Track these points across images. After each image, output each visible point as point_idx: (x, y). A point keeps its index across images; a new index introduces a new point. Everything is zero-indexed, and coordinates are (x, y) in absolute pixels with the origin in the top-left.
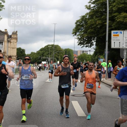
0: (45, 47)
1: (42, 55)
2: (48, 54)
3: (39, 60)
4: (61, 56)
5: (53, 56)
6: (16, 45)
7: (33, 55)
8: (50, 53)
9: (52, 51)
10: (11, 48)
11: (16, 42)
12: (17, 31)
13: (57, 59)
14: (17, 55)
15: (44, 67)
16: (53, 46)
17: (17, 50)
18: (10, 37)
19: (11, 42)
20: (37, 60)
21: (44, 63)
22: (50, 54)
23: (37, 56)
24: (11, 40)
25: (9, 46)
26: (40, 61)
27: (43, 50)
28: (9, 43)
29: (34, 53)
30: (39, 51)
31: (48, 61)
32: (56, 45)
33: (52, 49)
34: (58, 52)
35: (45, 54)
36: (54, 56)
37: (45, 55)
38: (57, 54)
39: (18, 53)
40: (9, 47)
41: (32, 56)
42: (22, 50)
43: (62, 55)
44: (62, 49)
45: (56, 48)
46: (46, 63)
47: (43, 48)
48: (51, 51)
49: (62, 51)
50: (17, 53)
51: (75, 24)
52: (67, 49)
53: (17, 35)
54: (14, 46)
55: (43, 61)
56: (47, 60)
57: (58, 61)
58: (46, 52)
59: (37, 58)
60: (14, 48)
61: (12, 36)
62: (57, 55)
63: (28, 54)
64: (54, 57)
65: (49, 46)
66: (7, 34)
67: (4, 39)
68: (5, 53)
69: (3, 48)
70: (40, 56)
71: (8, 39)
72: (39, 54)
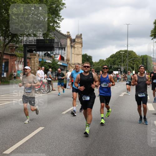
0: (117, 53)
1: (113, 63)
2: (121, 62)
4: (137, 65)
5: (126, 64)
6: (82, 51)
7: (102, 63)
8: (123, 60)
9: (126, 59)
10: (75, 54)
11: (80, 48)
12: (81, 34)
13: (132, 68)
14: (82, 63)
15: (116, 77)
16: (126, 51)
17: (82, 57)
18: (73, 41)
19: (74, 48)
21: (115, 72)
22: (123, 62)
24: (74, 45)
25: (73, 52)
26: (111, 70)
27: (113, 57)
29: (103, 60)
30: (109, 58)
31: (120, 71)
32: (130, 51)
33: (125, 56)
34: (133, 60)
35: (117, 62)
36: (128, 64)
37: (116, 63)
38: (131, 61)
40: (73, 53)
41: (101, 64)
42: (88, 57)
43: (138, 63)
44: (137, 56)
45: (130, 55)
46: (119, 73)
47: (114, 54)
48: (125, 59)
49: (138, 58)
50: (82, 61)
51: (154, 24)
52: (144, 56)
53: (82, 39)
55: (115, 71)
56: (119, 70)
57: (134, 70)
58: (118, 59)
60: (79, 54)
61: (76, 40)
62: (132, 63)
64: (128, 65)
65: (121, 52)
66: (70, 38)
67: (66, 43)
68: (68, 60)
69: (66, 54)
70: (111, 64)
71: (71, 43)
72: (110, 62)
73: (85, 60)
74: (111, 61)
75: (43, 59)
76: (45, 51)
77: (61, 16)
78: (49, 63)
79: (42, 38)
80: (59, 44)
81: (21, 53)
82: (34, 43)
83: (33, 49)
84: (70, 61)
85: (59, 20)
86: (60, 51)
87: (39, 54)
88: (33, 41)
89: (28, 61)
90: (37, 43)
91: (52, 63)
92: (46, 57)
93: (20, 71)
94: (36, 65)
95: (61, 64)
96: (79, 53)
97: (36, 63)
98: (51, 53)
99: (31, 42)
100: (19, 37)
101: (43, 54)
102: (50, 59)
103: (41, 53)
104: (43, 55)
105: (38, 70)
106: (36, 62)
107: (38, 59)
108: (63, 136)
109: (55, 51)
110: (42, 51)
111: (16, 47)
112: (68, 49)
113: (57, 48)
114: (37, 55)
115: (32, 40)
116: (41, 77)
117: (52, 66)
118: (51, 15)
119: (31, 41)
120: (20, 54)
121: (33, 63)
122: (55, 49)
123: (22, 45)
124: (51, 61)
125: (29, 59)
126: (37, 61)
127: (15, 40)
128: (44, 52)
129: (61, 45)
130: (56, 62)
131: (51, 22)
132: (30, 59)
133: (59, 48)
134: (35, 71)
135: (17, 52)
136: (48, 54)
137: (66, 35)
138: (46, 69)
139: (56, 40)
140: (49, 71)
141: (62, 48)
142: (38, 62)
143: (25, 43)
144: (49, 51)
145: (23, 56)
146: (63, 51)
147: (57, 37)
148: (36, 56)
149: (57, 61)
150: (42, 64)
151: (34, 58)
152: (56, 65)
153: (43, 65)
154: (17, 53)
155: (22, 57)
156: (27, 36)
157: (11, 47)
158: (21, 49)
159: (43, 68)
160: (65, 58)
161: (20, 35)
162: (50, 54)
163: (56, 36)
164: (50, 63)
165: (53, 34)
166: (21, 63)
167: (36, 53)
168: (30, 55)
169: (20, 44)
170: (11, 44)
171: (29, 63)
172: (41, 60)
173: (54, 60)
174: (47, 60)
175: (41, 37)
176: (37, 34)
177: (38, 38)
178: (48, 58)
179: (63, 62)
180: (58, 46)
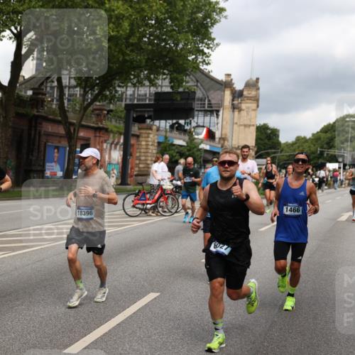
1: (328, 143)
3: (319, 158)
6: (256, 117)
7: (302, 146)
10: (240, 125)
11: (254, 110)
12: (258, 79)
14: (256, 145)
17: (257, 132)
18: (238, 95)
19: (240, 110)
20: (311, 157)
21: (332, 166)
23: (313, 149)
24: (241, 103)
25: (235, 121)
26: (321, 161)
27: (329, 130)
28: (236, 113)
29: (305, 138)
30: (318, 132)
31: (343, 162)
39: (260, 139)
40: (236, 123)
41: (299, 147)
42: (269, 132)
46: (340, 168)
47: (330, 124)
50: (256, 140)
53: (258, 89)
54: (250, 119)
55: (330, 162)
59: (313, 153)
60: (250, 126)
61: (245, 93)
63: (287, 142)
66: (230, 87)
67: (222, 100)
68: (223, 139)
69: (220, 125)
70: (322, 147)
71: (233, 100)
72: (319, 142)
73: (263, 138)
74: (322, 139)
75: (166, 138)
76: (172, 119)
77: (214, 39)
78: (179, 145)
79: (168, 90)
80: (207, 102)
81: (118, 125)
82: (150, 100)
83: (146, 116)
84: (228, 141)
85: (208, 48)
86: (207, 119)
87: (158, 125)
88: (148, 96)
89: (133, 141)
90: (155, 100)
91: (188, 146)
92: (175, 133)
93: (115, 165)
94: (150, 151)
95: (207, 147)
96: (249, 123)
97: (151, 147)
98: (185, 123)
99: (142, 100)
100: (118, 89)
101: (168, 125)
102: (182, 136)
103: (163, 122)
104: (168, 127)
105: (155, 162)
106: (150, 143)
107: (156, 137)
108: (201, 314)
109: (196, 119)
110: (166, 119)
111: (109, 111)
112: (225, 114)
113: (201, 111)
114: (154, 128)
115: (146, 95)
116: (159, 177)
117: (187, 153)
118: (191, 37)
119: (144, 97)
120: (116, 127)
121: (144, 147)
122: (196, 113)
123: (121, 105)
124: (184, 140)
125: (135, 138)
126: (154, 141)
127: (106, 96)
128: (170, 122)
130: (196, 143)
131: (191, 52)
132: (138, 136)
133: (206, 111)
134: (148, 164)
135: (111, 121)
136: (180, 125)
137: (222, 81)
138: (173, 160)
139: (199, 94)
140: (180, 163)
141: (212, 112)
142: (156, 144)
143: (128, 102)
144: (182, 119)
145: (123, 131)
146: (214, 119)
147: (201, 85)
148: (151, 129)
149: (200, 141)
150: (164, 148)
151: (146, 135)
152: (195, 149)
153: (166, 150)
154: (108, 123)
155: (120, 134)
156: (134, 85)
157: (97, 112)
158: (120, 114)
159: (167, 157)
160: (218, 135)
161: (121, 84)
162: (184, 126)
163: (199, 84)
164: (181, 146)
165: (192, 80)
166: (118, 147)
167: (152, 123)
168: (139, 129)
169: (118, 103)
170: (98, 103)
171: (136, 146)
172: (162, 140)
173: (192, 139)
174: (176, 138)
175: (166, 86)
176: (157, 81)
177: (159, 90)
178: (178, 135)
179: (212, 143)
180: (204, 107)
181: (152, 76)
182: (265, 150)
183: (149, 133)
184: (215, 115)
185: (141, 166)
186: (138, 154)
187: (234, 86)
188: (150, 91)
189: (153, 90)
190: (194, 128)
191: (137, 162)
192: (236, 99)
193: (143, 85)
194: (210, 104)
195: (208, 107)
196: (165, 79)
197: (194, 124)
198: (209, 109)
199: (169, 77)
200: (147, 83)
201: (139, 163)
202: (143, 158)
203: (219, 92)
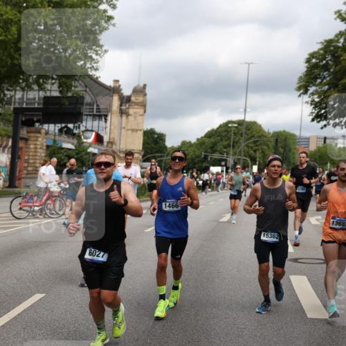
0: (220, 126)
1: (212, 148)
2: (229, 145)
3: (203, 162)
4: (263, 152)
5: (240, 151)
6: (143, 122)
7: (187, 150)
8: (234, 142)
9: (240, 139)
10: (128, 130)
11: (141, 115)
12: (145, 85)
13: (251, 160)
14: (143, 148)
15: (214, 180)
16: (241, 123)
17: (144, 136)
18: (125, 100)
19: (128, 115)
20: (196, 161)
21: (215, 169)
22: (233, 146)
23: (197, 153)
24: (128, 108)
25: (123, 125)
26: (205, 165)
27: (213, 135)
28: (124, 118)
29: (190, 142)
30: (202, 137)
31: (226, 165)
32: (251, 122)
33: (238, 132)
34: (255, 142)
35: (219, 147)
36: (244, 151)
37: (219, 149)
38: (251, 145)
39: (148, 143)
40: (124, 128)
42: (156, 136)
43: (265, 147)
44: (265, 132)
45: (249, 130)
46: (222, 171)
47: (213, 130)
48: (237, 139)
49: (266, 137)
50: (144, 144)
51: (306, 62)
52: (280, 132)
53: (145, 95)
54: (138, 124)
55: (214, 165)
56: (223, 163)
57: (255, 164)
58: (222, 140)
59: (198, 157)
60: (137, 130)
61: (133, 99)
62: (252, 148)
63: (173, 147)
64: (243, 154)
65: (230, 125)
66: (119, 93)
67: (110, 105)
68: (111, 143)
69: (108, 129)
70: (206, 152)
71: (121, 105)
72: (204, 146)
73: (150, 142)
74: (206, 144)
75: (55, 141)
76: (61, 123)
78: (68, 149)
79: (56, 94)
80: (95, 107)
81: (6, 128)
82: (38, 104)
83: (35, 119)
84: (116, 144)
86: (96, 123)
87: (47, 128)
88: (37, 100)
89: (21, 144)
90: (44, 104)
91: (76, 149)
92: (64, 137)
93: (3, 167)
94: (39, 154)
95: (96, 151)
96: (136, 128)
97: (40, 151)
98: (74, 127)
99: (31, 104)
100: (6, 92)
101: (57, 129)
102: (71, 140)
103: (52, 127)
104: (57, 131)
105: (43, 165)
107: (45, 140)
109: (84, 123)
110: (55, 123)
112: (114, 118)
113: (90, 115)
114: (43, 131)
115: (35, 99)
116: (47, 180)
119: (33, 101)
120: (4, 130)
121: (33, 150)
122: (85, 117)
123: (10, 108)
124: (73, 144)
125: (23, 141)
126: (43, 145)
128: (59, 126)
129: (99, 109)
130: (84, 146)
132: (26, 140)
133: (94, 116)
134: (37, 167)
136: (69, 129)
137: (110, 86)
138: (62, 163)
139: (88, 99)
141: (100, 117)
142: (45, 148)
143: (17, 106)
144: (71, 123)
145: (11, 134)
146: (102, 123)
147: (90, 91)
148: (40, 132)
149: (88, 145)
150: (53, 151)
151: (35, 139)
152: (84, 153)
153: (55, 154)
155: (9, 137)
156: (23, 89)
158: (8, 117)
159: (55, 160)
160: (106, 139)
161: (9, 88)
162: (73, 130)
163: (88, 90)
164: (70, 149)
165: (81, 85)
166: (6, 150)
167: (41, 127)
168: (28, 132)
169: (6, 106)
171: (24, 150)
172: (50, 143)
173: (80, 143)
174: (65, 142)
175: (55, 91)
176: (46, 86)
177: (48, 94)
178: (67, 139)
179: (100, 147)
180: (93, 112)
181: (41, 81)
182: (151, 154)
183: (37, 137)
184: (103, 119)
185: (29, 169)
186: (26, 158)
187: (122, 92)
188: (39, 95)
189: (42, 94)
190: (83, 132)
191: (26, 165)
192: (124, 105)
193: (31, 89)
194: (98, 108)
195: (97, 112)
196: (53, 84)
197: (82, 128)
198: (98, 114)
199: (57, 81)
200: (35, 87)
201: (28, 166)
202: (31, 161)
203: (107, 97)
